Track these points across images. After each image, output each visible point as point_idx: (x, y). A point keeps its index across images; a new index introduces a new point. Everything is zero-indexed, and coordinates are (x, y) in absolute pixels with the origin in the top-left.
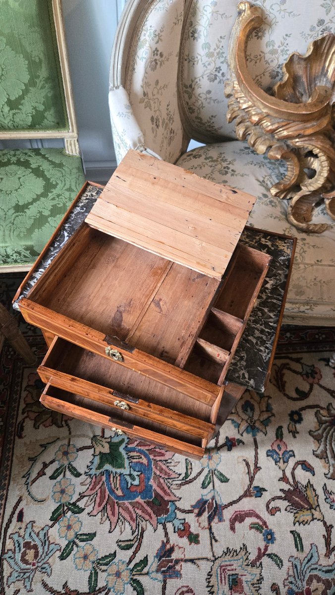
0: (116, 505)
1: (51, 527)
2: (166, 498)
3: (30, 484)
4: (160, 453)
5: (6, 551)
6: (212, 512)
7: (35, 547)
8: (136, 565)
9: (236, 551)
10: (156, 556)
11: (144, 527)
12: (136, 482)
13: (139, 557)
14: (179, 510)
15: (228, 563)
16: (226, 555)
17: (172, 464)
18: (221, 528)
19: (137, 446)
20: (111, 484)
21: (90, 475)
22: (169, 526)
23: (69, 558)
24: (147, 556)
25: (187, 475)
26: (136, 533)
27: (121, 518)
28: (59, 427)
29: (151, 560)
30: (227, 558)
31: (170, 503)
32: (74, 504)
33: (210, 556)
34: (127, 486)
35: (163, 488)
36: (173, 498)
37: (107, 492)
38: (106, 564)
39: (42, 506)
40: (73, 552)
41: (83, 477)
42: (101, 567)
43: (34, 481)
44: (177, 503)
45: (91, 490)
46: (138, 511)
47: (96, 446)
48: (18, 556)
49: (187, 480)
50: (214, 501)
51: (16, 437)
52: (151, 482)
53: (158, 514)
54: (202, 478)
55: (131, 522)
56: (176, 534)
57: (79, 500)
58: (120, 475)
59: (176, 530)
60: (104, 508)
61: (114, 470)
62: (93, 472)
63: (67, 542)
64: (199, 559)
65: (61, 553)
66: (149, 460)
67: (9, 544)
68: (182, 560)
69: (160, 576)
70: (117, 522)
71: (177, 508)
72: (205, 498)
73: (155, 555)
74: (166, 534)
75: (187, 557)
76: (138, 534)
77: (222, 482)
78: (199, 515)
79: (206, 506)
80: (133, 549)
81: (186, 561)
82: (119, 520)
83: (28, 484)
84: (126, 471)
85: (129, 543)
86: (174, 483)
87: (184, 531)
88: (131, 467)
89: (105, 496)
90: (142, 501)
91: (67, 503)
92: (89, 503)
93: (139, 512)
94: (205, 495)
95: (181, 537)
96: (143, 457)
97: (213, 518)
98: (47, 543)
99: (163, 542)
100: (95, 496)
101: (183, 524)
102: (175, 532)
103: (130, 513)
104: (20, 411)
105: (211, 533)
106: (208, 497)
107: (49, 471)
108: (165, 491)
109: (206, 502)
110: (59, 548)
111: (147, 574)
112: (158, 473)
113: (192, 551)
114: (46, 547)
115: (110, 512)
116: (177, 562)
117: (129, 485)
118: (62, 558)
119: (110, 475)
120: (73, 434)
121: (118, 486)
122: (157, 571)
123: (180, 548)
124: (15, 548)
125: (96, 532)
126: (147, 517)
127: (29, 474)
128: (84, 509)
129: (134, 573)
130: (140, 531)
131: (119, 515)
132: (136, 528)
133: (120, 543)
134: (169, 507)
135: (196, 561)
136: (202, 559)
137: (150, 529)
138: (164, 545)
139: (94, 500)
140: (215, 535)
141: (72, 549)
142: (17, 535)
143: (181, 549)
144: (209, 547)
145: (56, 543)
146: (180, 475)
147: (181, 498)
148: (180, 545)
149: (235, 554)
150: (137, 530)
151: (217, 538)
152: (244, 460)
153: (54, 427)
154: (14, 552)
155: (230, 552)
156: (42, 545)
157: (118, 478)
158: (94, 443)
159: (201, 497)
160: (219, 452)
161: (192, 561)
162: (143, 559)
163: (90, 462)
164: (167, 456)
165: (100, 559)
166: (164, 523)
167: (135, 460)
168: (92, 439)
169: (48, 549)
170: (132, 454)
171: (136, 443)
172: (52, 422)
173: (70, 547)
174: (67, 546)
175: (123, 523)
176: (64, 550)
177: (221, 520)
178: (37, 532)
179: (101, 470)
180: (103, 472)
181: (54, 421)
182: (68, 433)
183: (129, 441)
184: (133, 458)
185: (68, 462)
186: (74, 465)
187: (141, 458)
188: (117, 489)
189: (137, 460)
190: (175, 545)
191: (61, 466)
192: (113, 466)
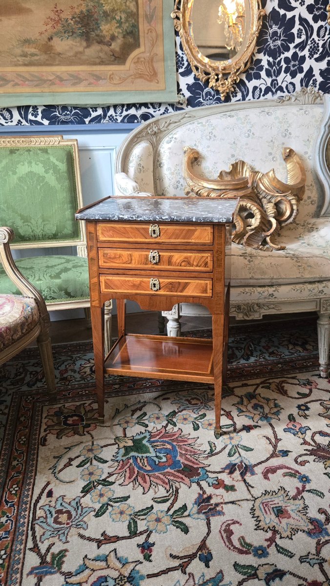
0: (146, 476)
1: (83, 497)
2: (195, 466)
3: (57, 473)
4: (183, 440)
5: (37, 518)
6: (243, 470)
7: (68, 512)
8: (175, 512)
9: (275, 492)
10: (196, 503)
11: (178, 486)
12: (164, 459)
13: (177, 506)
14: (209, 472)
15: (269, 500)
16: (265, 495)
17: (196, 446)
18: (256, 480)
19: (159, 439)
20: (139, 464)
21: (117, 461)
22: (204, 484)
23: (105, 515)
24: (185, 504)
25: (211, 451)
26: (171, 491)
27: (154, 484)
28: (81, 435)
29: (189, 506)
30: (267, 497)
31: (200, 469)
32: (104, 480)
33: (249, 497)
34: (155, 463)
35: (191, 460)
36: (202, 465)
37: (136, 469)
38: (145, 515)
39: (72, 485)
40: (108, 511)
41: (110, 463)
42: (139, 517)
43: (60, 471)
44: (208, 469)
45: (120, 469)
46: (169, 478)
47: (119, 443)
48: (51, 520)
49: (213, 453)
50: (243, 463)
51: (40, 446)
52: (178, 458)
53: (189, 476)
54: (227, 450)
55: (164, 485)
56: (212, 488)
57: (108, 477)
58: (147, 457)
59: (211, 484)
60: (135, 479)
61: (140, 455)
62: (119, 458)
63: (101, 505)
64: (239, 501)
65: (96, 513)
66: (173, 446)
67: (40, 513)
68: (222, 503)
69: (202, 516)
70: (150, 486)
71: (207, 471)
72: (234, 462)
73: (193, 503)
74: (201, 488)
75: (226, 501)
76: (173, 492)
77: (247, 451)
78: (231, 473)
79: (236, 467)
80: (170, 501)
81: (226, 503)
82: (152, 486)
83: (55, 473)
84: (152, 454)
85: (165, 498)
86: (201, 456)
87: (219, 484)
88: (156, 452)
89: (134, 472)
90: (172, 471)
91: (97, 480)
92: (119, 477)
93: (172, 478)
95: (217, 489)
96: (166, 444)
97: (245, 474)
98: (80, 508)
99: (199, 494)
100: (125, 472)
101: (216, 480)
102: (209, 486)
103: (162, 480)
104: (42, 430)
105: (246, 483)
106: (238, 461)
107: (76, 463)
108: (193, 463)
109: (235, 465)
110: (93, 510)
111: (189, 515)
112: (184, 452)
113: (231, 496)
114: (79, 511)
115: (141, 481)
116: (217, 505)
117: (157, 463)
118: (97, 516)
119: (136, 459)
120: (95, 438)
121: (146, 464)
122: (199, 512)
123: (217, 496)
124: (46, 515)
125: (129, 495)
126: (179, 480)
127: (60, 458)
128: (114, 482)
129: (174, 517)
130: (174, 489)
131: (150, 482)
132: (170, 488)
133: (156, 500)
134: (199, 471)
135: (237, 502)
136: (242, 500)
137: (183, 489)
138: (201, 495)
139: (123, 475)
140: (251, 484)
141: (107, 509)
142: (48, 506)
143: (219, 496)
144: (247, 492)
145: (90, 507)
146: (205, 451)
147: (210, 465)
148: (218, 494)
150: (171, 489)
151: (253, 485)
152: (264, 436)
153: (77, 436)
154: (46, 518)
155: (269, 493)
156: (75, 510)
157: (145, 460)
158: (117, 441)
159: (229, 462)
160: (238, 434)
161: (233, 503)
162: (181, 507)
163: (116, 453)
164: (190, 442)
165: (137, 512)
166: (198, 481)
167: (160, 447)
168: (115, 439)
169: (82, 511)
170: (155, 444)
171: (158, 437)
172: (74, 434)
173: (105, 508)
174: (101, 507)
175: (156, 487)
176: (98, 511)
177: (253, 473)
178: (68, 502)
179: (127, 457)
180: (130, 457)
181: (76, 433)
182: (91, 438)
183: (151, 436)
184: (157, 446)
185: (93, 455)
186: (100, 456)
187: (165, 445)
188: (146, 466)
189: (161, 447)
190: (212, 494)
191: (87, 458)
192: (139, 453)
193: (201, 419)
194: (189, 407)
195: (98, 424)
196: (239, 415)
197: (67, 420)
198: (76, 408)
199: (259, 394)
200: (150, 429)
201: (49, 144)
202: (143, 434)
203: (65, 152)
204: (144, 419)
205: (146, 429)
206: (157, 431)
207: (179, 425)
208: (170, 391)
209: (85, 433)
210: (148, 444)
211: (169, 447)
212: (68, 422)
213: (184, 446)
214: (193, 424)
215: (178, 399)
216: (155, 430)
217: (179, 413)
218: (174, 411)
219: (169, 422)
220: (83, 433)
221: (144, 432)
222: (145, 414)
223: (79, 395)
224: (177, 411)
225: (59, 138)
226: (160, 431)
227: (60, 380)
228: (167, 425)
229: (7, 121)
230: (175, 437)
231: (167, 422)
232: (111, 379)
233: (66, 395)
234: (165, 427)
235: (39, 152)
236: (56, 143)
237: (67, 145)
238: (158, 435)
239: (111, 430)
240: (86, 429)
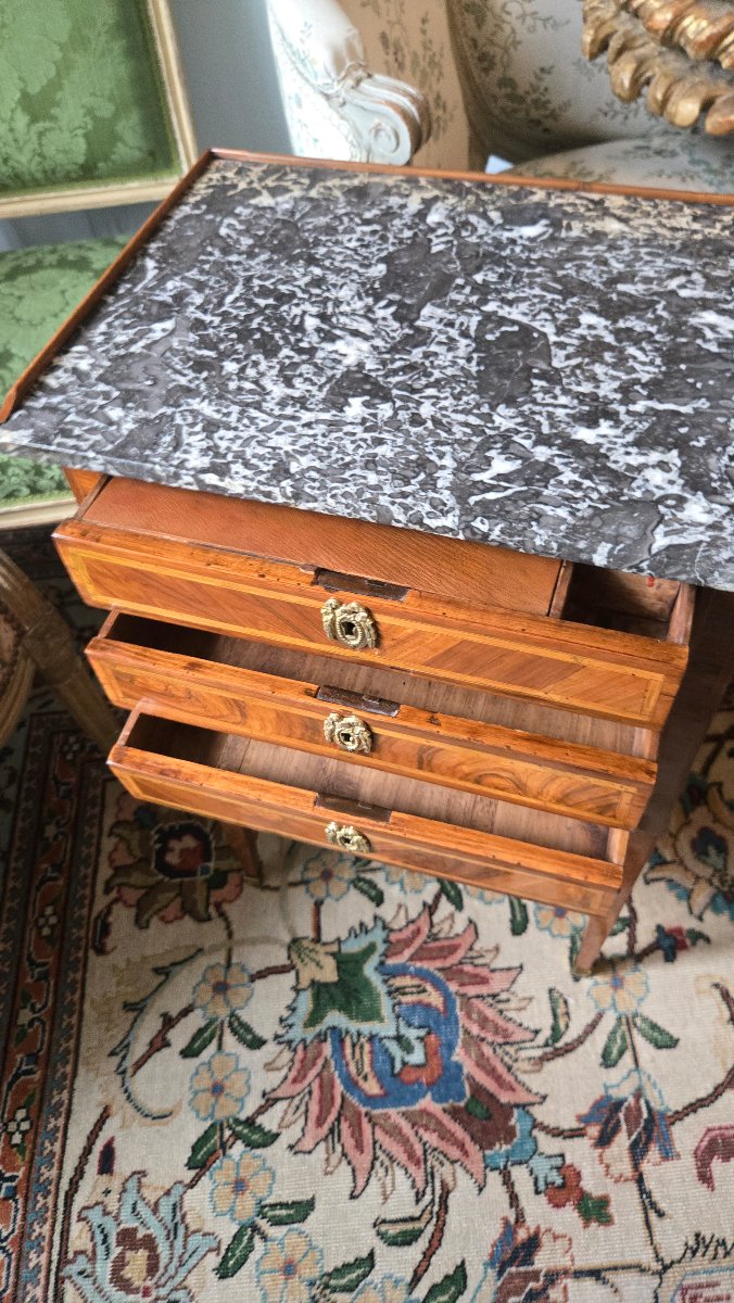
0: (365, 1120)
1: (191, 1185)
2: (505, 1098)
3: (130, 1071)
4: (476, 976)
5: (71, 1255)
6: (640, 1134)
7: (149, 1243)
8: (434, 1290)
9: (724, 1243)
10: (491, 1263)
11: (449, 1180)
12: (417, 1057)
13: (441, 1267)
14: (545, 1129)
15: (703, 1279)
16: (694, 1253)
17: (513, 1005)
18: (671, 1177)
19: (412, 958)
20: (347, 1065)
21: (289, 1042)
22: (519, 1174)
23: (244, 1271)
24: (463, 1263)
25: (556, 1033)
26: (428, 1198)
27: (382, 1157)
28: (200, 920)
29: (475, 1273)
30: (700, 1262)
31: (515, 1110)
32: (250, 1122)
33: (647, 1258)
34: (393, 1067)
35: (494, 1069)
36: (522, 1097)
37: (339, 1088)
38: (348, 1289)
39: (165, 1130)
40: (254, 1257)
41: (271, 1049)
43: (139, 1065)
44: (539, 1113)
45: (295, 1081)
46: (426, 1136)
47: (299, 966)
48: (104, 1269)
49: (559, 1045)
50: (642, 1102)
51: (91, 953)
52: (458, 1055)
53: (484, 1142)
54: (599, 1039)
55: (412, 1169)
56: (543, 1199)
57: (261, 1110)
58: (371, 1038)
59: (542, 1186)
60: (331, 1131)
61: (353, 1026)
62: (297, 1033)
63: (234, 1229)
64: (615, 1268)
65: (219, 1259)
66: (448, 998)
67: (79, 1237)
68: (566, 1272)
70: (372, 1168)
71: (536, 1125)
72: (616, 1094)
73: (486, 1258)
74: (514, 1199)
75: (580, 1264)
76: (433, 1200)
77: (659, 1046)
78: (604, 1141)
79: (621, 1116)
80: (422, 1244)
81: (579, 1274)
82: (378, 1164)
83: (124, 1072)
84: (386, 1028)
85: (409, 1226)
86: (523, 1054)
87: (564, 1188)
88: (398, 1017)
89: (333, 1098)
90: (436, 1108)
91: (231, 1121)
92: (289, 1117)
93: (432, 1139)
94: (612, 1087)
95: (557, 1206)
96: (428, 987)
97: (645, 1151)
98: (181, 1230)
99: (506, 1222)
100: (307, 1098)
101: (558, 1169)
102: (537, 1192)
103: (405, 1142)
104: (100, 887)
105: (643, 1191)
106: (625, 1092)
107: (180, 1036)
108: (498, 1079)
109: (618, 1104)
110: (214, 1245)
112: (475, 1030)
113: (594, 1246)
114: (179, 1242)
115: (349, 1142)
116: (552, 1277)
117: (398, 1066)
118: (224, 1272)
119: (342, 1041)
120: (237, 936)
121: (367, 1069)
123: (556, 1238)
124: (95, 1246)
125: (313, 1198)
126: (455, 1153)
127: (128, 1046)
128: (277, 1135)
130: (438, 1192)
131: (374, 1149)
132: (427, 1183)
133: (383, 1228)
134: (513, 1122)
135: (609, 1276)
136: (623, 1268)
137: (463, 1187)
138: (509, 1230)
139: (303, 1108)
140: (656, 1197)
141: (250, 1248)
142: (99, 1209)
143: (559, 1242)
144: (643, 1232)
145: (206, 1230)
146: (537, 1032)
147: (544, 1098)
148: (558, 1230)
149: (721, 1251)
150: (429, 1190)
151: (662, 1206)
152: (717, 987)
153: (188, 922)
154: (93, 1259)
155: (707, 1247)
156: (168, 1237)
157: (367, 1048)
158: (294, 957)
159: (602, 1092)
160: (640, 969)
161: (596, 1274)
162: (451, 1272)
163: (288, 1008)
164: (496, 984)
165: (330, 1275)
166: (505, 1167)
167: (409, 998)
168: (289, 947)
169: (185, 1247)
170: (398, 982)
171: (407, 953)
172: (184, 911)
173: (246, 1238)
174: (235, 1237)
175: (387, 1171)
176: (227, 1250)
177: (668, 1154)
178: (152, 1202)
179: (318, 1029)
180: (325, 1033)
181: (189, 905)
182: (224, 935)
183: (392, 948)
184: (403, 991)
185: (227, 1012)
187: (424, 991)
188: (365, 1078)
189: (415, 998)
190: (543, 1230)
191: (211, 1023)
192: (351, 1016)
195: (247, 876)
196: (649, 877)
197: (164, 850)
199: (719, 785)
200: (387, 911)
202: (367, 931)
204: (374, 863)
205: (378, 912)
206: (407, 924)
207: (469, 906)
209: (211, 909)
210: (377, 981)
212: (169, 858)
213: (479, 1003)
214: (512, 904)
216: (402, 919)
219: (443, 890)
220: (208, 908)
221: (370, 923)
226: (415, 926)
228: (437, 899)
230: (457, 957)
231: (439, 885)
234: (431, 909)
238: (408, 943)
239: (282, 911)
240: (216, 896)
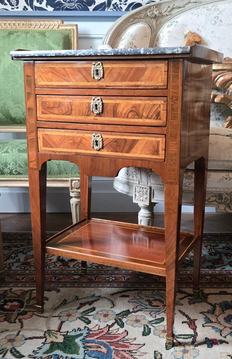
4: (125, 345)
17: (137, 354)
19: (96, 339)
21: (35, 357)
28: (11, 322)
47: (48, 337)
61: (65, 355)
62: (39, 355)
66: (109, 350)
84: (79, 356)
88: (85, 354)
96: (102, 347)
119: (58, 358)
120: (24, 328)
152: (230, 356)
153: (6, 323)
158: (47, 335)
160: (196, 348)
163: (38, 348)
164: (131, 348)
167: (92, 349)
168: (45, 332)
170: (89, 345)
171: (96, 337)
172: (5, 320)
179: (49, 354)
180: (52, 356)
181: (8, 319)
182: (20, 327)
183: (89, 335)
184: (90, 347)
185: (12, 347)
186: (18, 349)
187: (100, 347)
189: (95, 349)
191: (3, 349)
192: (65, 352)
193: (156, 323)
194: (147, 308)
195: (36, 313)
196: (204, 325)
198: (22, 293)
200: (90, 326)
201: (48, 28)
202: (80, 330)
203: (63, 36)
204: (90, 314)
205: (87, 326)
206: (99, 329)
207: (126, 327)
208: (133, 289)
209: (17, 321)
210: (80, 344)
211: (104, 350)
212: (5, 307)
213: (123, 353)
214: (144, 328)
215: (138, 298)
216: (97, 328)
217: (133, 314)
218: (129, 310)
219: (116, 322)
220: (15, 320)
221: (82, 328)
222: (94, 309)
223: (33, 281)
224: (131, 310)
225: (59, 23)
226: (101, 330)
227: (21, 265)
228: (113, 324)
229: (13, 7)
230: (117, 340)
231: (115, 321)
232: (75, 269)
233: (19, 280)
234: (110, 327)
235: (37, 34)
236: (56, 27)
237: (66, 30)
238: (96, 335)
239: (46, 322)
240: (20, 317)
